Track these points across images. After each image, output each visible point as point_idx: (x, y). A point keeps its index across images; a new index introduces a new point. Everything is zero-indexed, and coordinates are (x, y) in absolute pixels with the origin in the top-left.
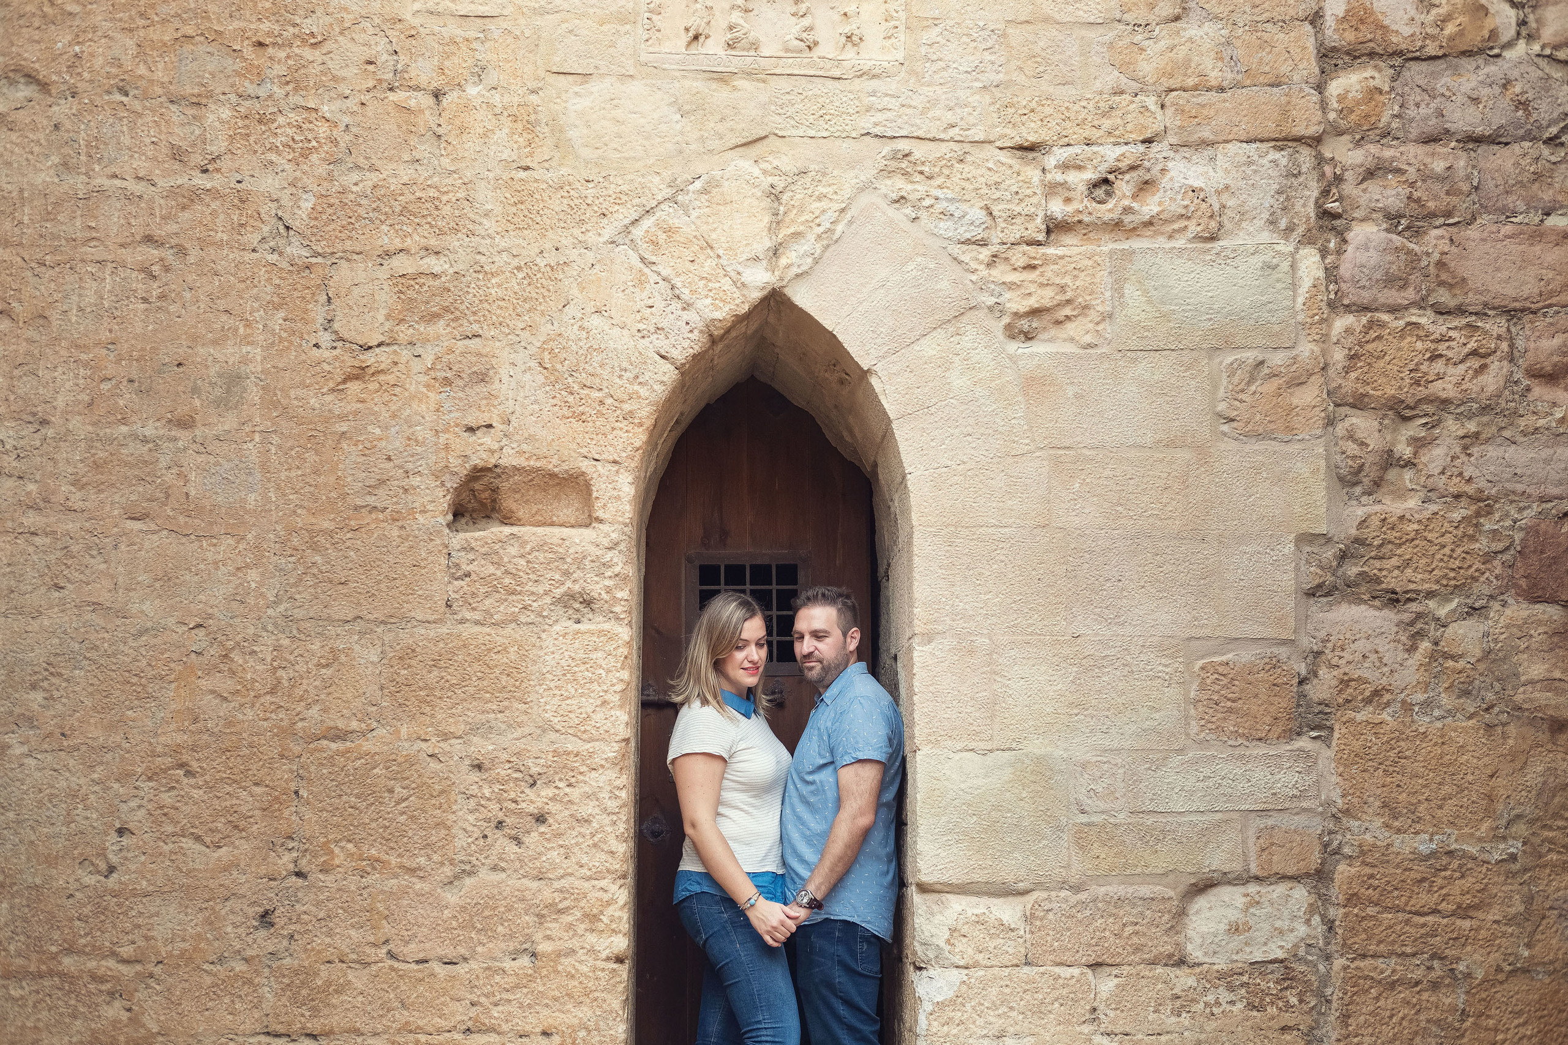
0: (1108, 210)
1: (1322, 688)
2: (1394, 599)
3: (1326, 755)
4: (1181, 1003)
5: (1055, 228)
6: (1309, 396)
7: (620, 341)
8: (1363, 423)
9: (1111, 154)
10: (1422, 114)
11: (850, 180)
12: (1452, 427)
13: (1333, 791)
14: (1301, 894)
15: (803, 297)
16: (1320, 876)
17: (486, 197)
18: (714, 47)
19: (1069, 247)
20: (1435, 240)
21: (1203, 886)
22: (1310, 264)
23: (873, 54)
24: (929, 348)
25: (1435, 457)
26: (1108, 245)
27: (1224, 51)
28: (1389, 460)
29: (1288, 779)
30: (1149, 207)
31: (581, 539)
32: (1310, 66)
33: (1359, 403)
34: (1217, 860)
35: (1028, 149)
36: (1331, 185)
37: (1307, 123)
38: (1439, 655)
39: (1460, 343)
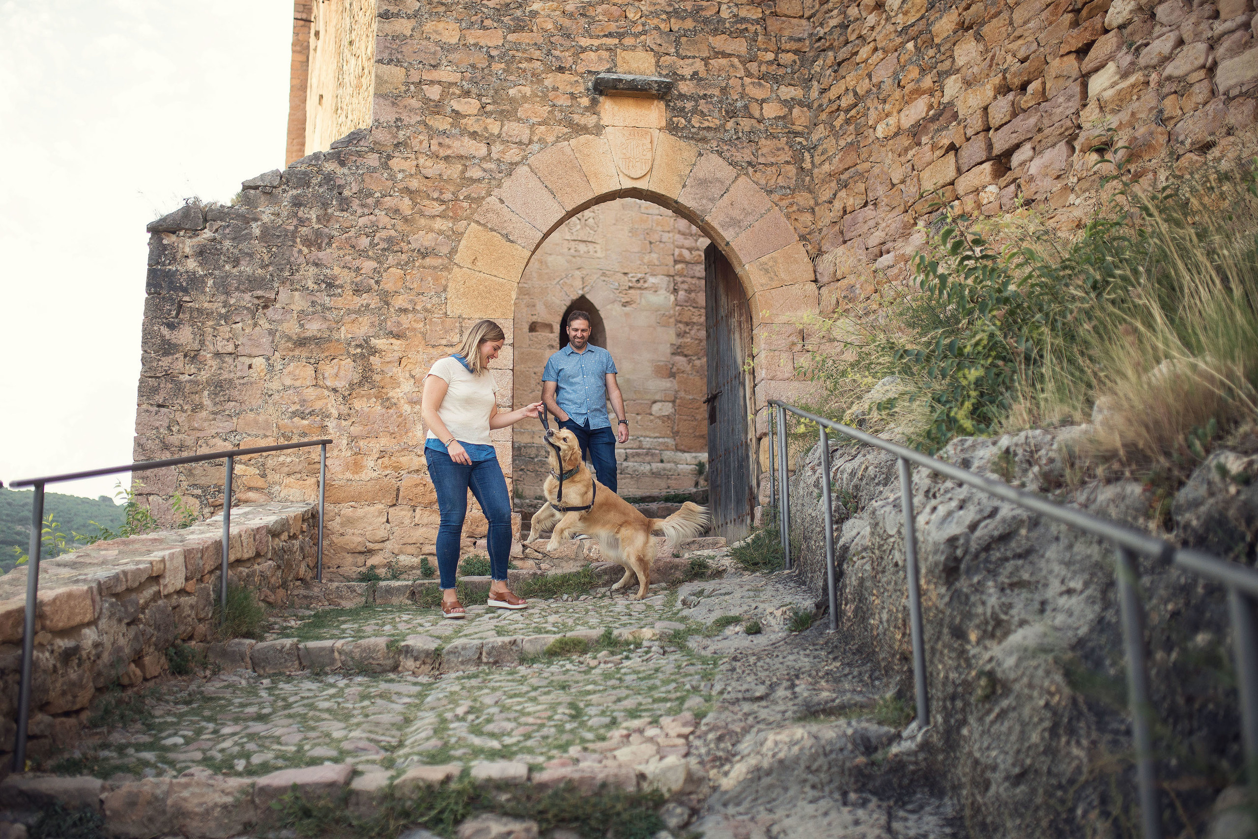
0: (639, 285)
1: (674, 370)
2: (686, 356)
3: (675, 382)
4: (651, 421)
5: (630, 288)
6: (672, 320)
7: (558, 302)
8: (681, 326)
9: (640, 275)
10: (691, 273)
11: (595, 276)
12: (696, 327)
13: (676, 387)
14: (671, 405)
15: (588, 297)
16: (674, 402)
17: (535, 275)
18: (572, 251)
19: (632, 291)
20: (693, 295)
21: (655, 402)
22: (672, 298)
23: (599, 255)
24: (609, 307)
25: (693, 332)
26: (638, 292)
27: (658, 259)
28: (685, 332)
29: (669, 385)
30: (646, 285)
31: (551, 335)
32: (672, 263)
33: (680, 322)
34: (657, 397)
35: (625, 274)
36: (675, 284)
37: (672, 273)
38: (693, 366)
39: (697, 313)
